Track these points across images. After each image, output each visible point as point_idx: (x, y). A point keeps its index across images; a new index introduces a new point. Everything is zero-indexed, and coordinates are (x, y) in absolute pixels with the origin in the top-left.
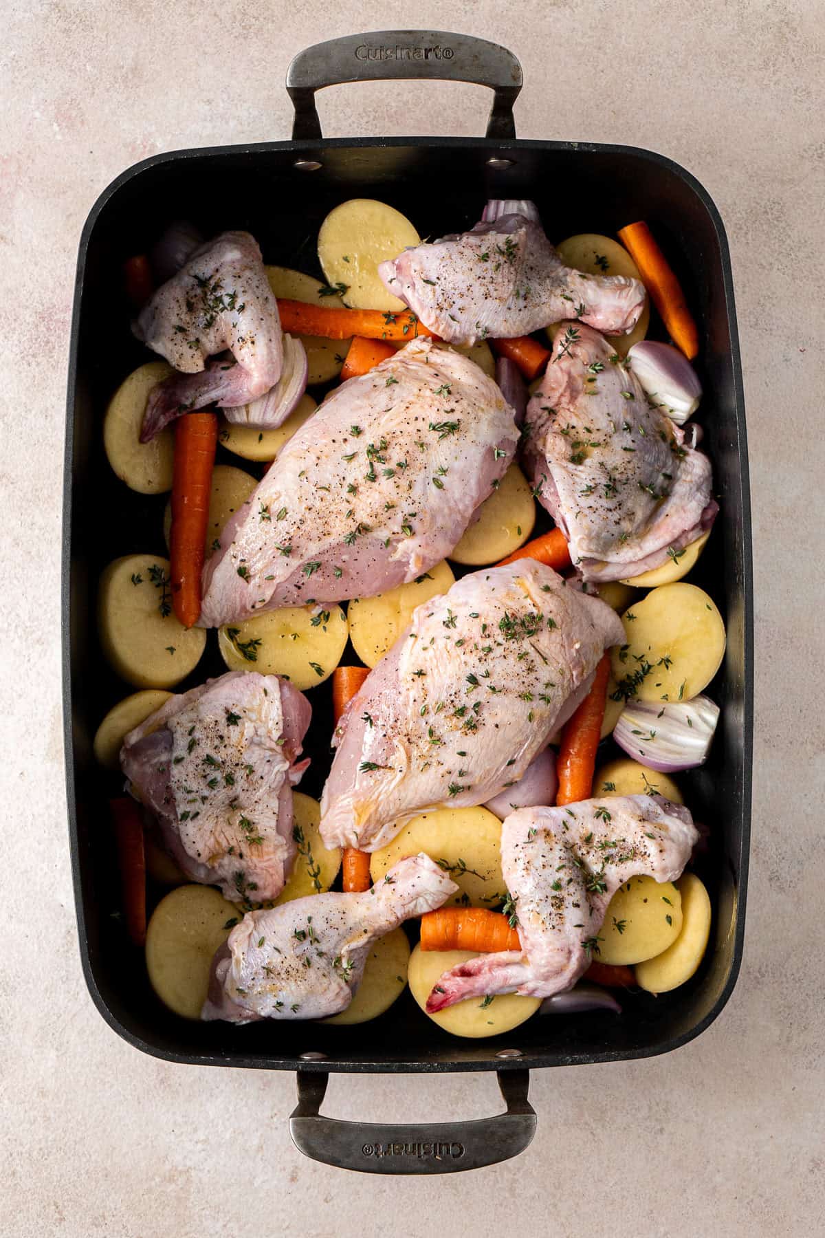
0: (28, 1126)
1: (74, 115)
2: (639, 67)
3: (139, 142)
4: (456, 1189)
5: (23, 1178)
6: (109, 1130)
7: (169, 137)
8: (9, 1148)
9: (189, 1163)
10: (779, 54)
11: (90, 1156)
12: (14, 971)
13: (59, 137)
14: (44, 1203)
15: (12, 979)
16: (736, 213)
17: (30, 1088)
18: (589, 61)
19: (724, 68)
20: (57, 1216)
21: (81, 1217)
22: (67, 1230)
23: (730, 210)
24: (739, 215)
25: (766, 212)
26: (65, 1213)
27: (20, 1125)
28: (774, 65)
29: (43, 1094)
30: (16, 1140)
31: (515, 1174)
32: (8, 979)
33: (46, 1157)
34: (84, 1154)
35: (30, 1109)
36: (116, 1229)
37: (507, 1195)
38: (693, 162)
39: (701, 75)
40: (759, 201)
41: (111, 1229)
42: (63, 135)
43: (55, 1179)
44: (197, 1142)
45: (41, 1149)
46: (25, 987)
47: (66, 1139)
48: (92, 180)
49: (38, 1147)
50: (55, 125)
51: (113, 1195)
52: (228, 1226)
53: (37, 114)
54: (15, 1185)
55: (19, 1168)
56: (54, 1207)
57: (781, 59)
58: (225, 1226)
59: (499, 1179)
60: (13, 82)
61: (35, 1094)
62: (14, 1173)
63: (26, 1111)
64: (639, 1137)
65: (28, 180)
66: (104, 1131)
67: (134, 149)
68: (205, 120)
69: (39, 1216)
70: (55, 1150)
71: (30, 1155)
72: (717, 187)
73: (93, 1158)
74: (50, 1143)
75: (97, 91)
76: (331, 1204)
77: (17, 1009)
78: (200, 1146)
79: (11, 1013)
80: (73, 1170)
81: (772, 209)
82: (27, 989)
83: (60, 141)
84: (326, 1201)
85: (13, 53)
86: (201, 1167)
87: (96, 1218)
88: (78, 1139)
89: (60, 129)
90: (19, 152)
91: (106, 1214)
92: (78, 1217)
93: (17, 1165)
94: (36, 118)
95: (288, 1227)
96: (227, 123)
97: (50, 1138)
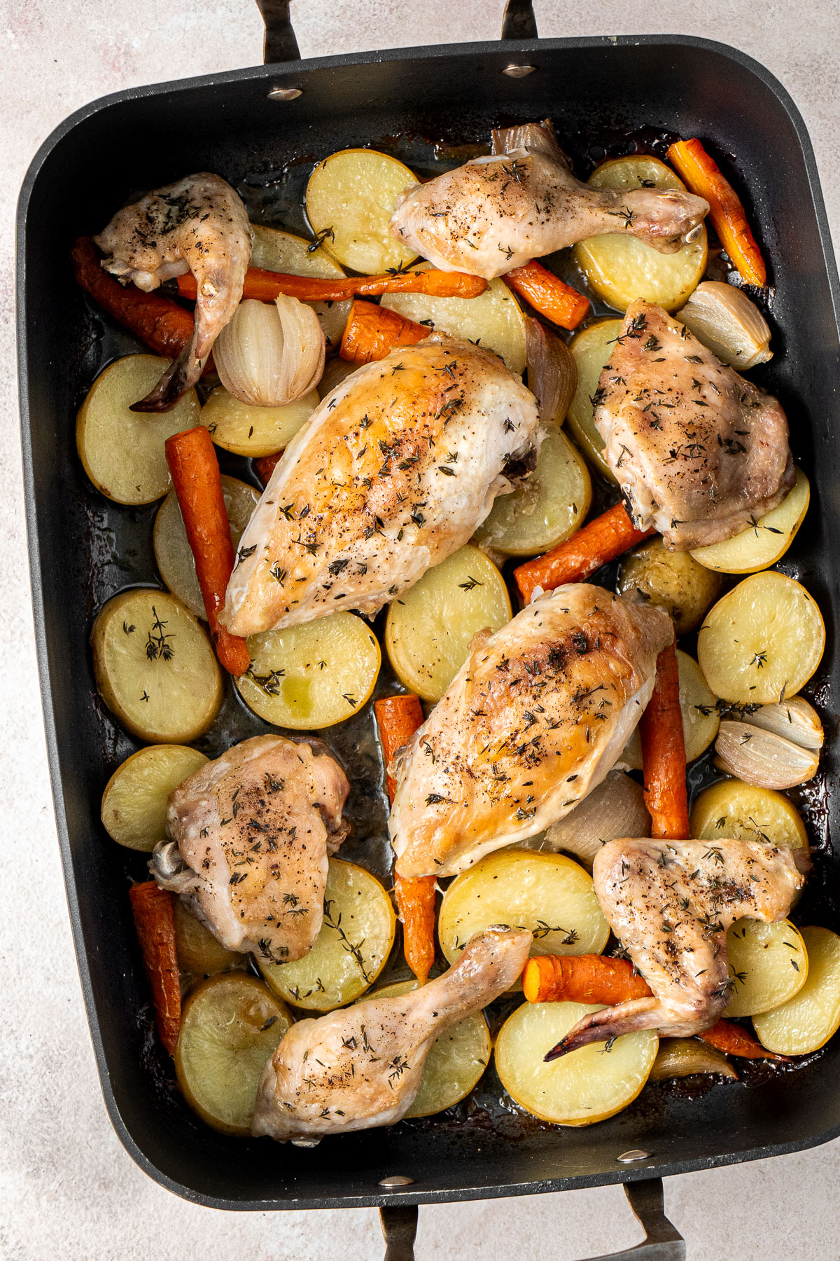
0: (92, 1225)
1: (30, 18)
3: (111, 44)
6: (188, 1221)
7: (147, 35)
8: (71, 1254)
9: (286, 1252)
11: (168, 1254)
12: (57, 1042)
13: (15, 46)
15: (56, 1052)
16: (829, 64)
17: (90, 1180)
24: (832, 66)
27: (82, 1225)
30: (78, 1244)
32: (51, 1053)
34: (160, 1252)
35: (92, 1205)
38: (773, 8)
42: (20, 43)
44: (293, 1226)
45: (109, 1252)
46: (72, 1061)
47: (138, 1237)
48: (60, 95)
49: (106, 1249)
50: (9, 31)
61: (96, 1185)
63: (87, 1209)
64: (817, 1171)
66: (183, 1222)
67: (106, 53)
68: (188, 10)
70: (126, 1252)
72: (804, 35)
74: (119, 1244)
77: (66, 1088)
78: (298, 1230)
79: (59, 1093)
82: (75, 1062)
83: (17, 50)
86: (302, 1255)
88: (151, 1235)
89: (16, 36)
96: (214, 11)
97: (118, 1238)
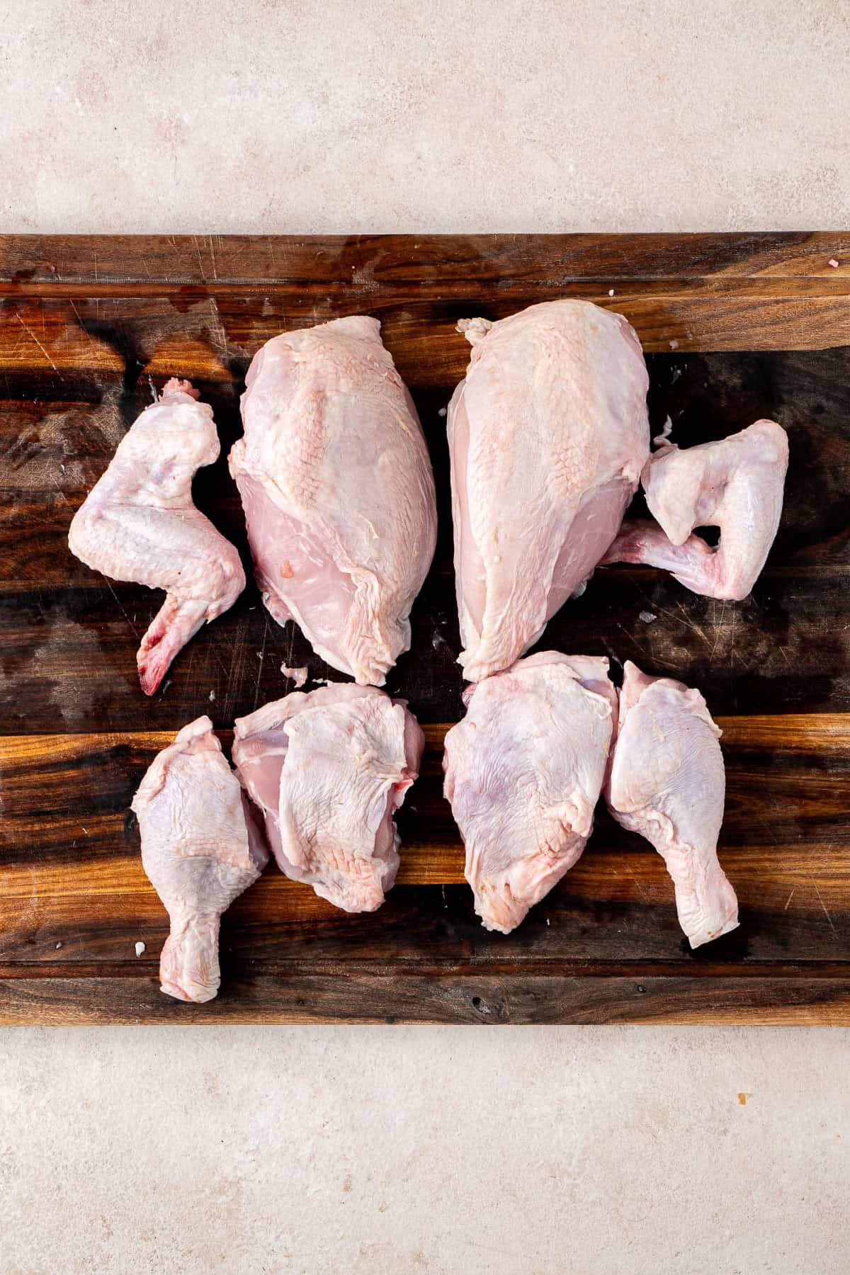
2: (684, 30)
4: (515, 1196)
5: (69, 1193)
10: (830, 13)
14: (90, 1218)
18: (632, 24)
19: (772, 29)
20: (105, 1230)
21: (129, 1232)
22: (115, 1245)
23: (781, 178)
25: (818, 179)
26: (113, 1226)
28: (825, 25)
29: (87, 1106)
31: (575, 1179)
33: (92, 1170)
36: (166, 1242)
37: (567, 1200)
39: (748, 37)
40: (811, 168)
41: (161, 1242)
43: (102, 1192)
51: (162, 1208)
52: (281, 1238)
53: (58, 89)
54: (61, 1199)
55: (64, 1182)
56: (101, 1222)
57: (831, 18)
58: (278, 1237)
59: (559, 1184)
60: (32, 57)
62: (59, 1188)
65: (51, 159)
69: (86, 1231)
71: (75, 1168)
73: (141, 1170)
75: (120, 65)
76: (385, 1213)
80: (120, 1183)
81: (824, 176)
84: (381, 1210)
85: (31, 26)
87: (146, 1232)
90: (40, 130)
91: (156, 1228)
92: (126, 1230)
93: (62, 1179)
94: (57, 94)
95: (342, 1238)
